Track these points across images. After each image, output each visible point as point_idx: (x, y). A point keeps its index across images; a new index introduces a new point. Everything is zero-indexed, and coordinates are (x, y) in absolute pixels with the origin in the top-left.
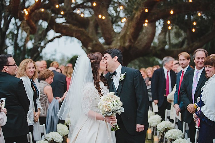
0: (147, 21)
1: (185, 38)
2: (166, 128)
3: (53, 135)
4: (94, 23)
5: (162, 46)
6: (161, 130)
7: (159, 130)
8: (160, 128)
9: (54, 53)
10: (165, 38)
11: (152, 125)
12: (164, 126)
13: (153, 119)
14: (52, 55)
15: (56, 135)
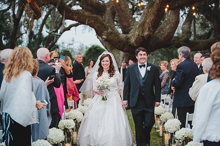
0: (168, 6)
1: (212, 29)
2: (186, 136)
3: (40, 144)
4: (111, 9)
5: (186, 37)
6: (180, 139)
7: (178, 139)
8: (178, 136)
9: (71, 42)
10: (190, 28)
11: (169, 131)
12: (183, 135)
13: (171, 124)
14: (70, 44)
15: (44, 144)
